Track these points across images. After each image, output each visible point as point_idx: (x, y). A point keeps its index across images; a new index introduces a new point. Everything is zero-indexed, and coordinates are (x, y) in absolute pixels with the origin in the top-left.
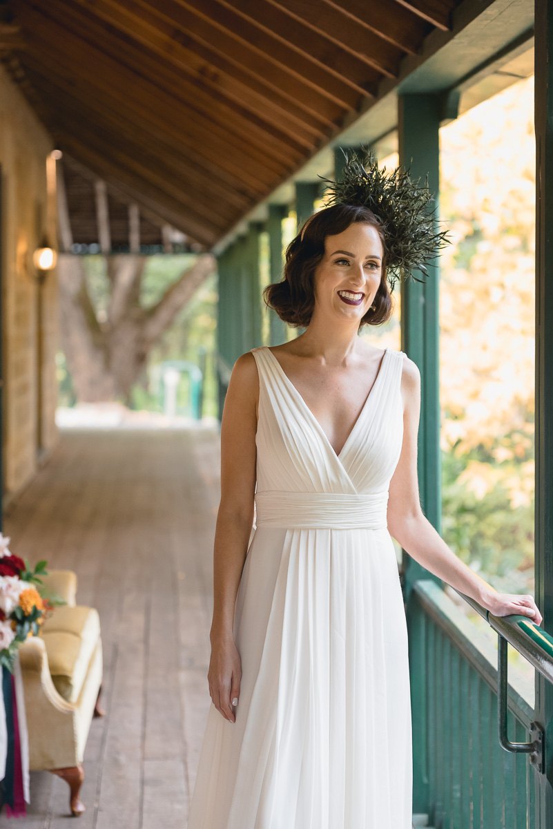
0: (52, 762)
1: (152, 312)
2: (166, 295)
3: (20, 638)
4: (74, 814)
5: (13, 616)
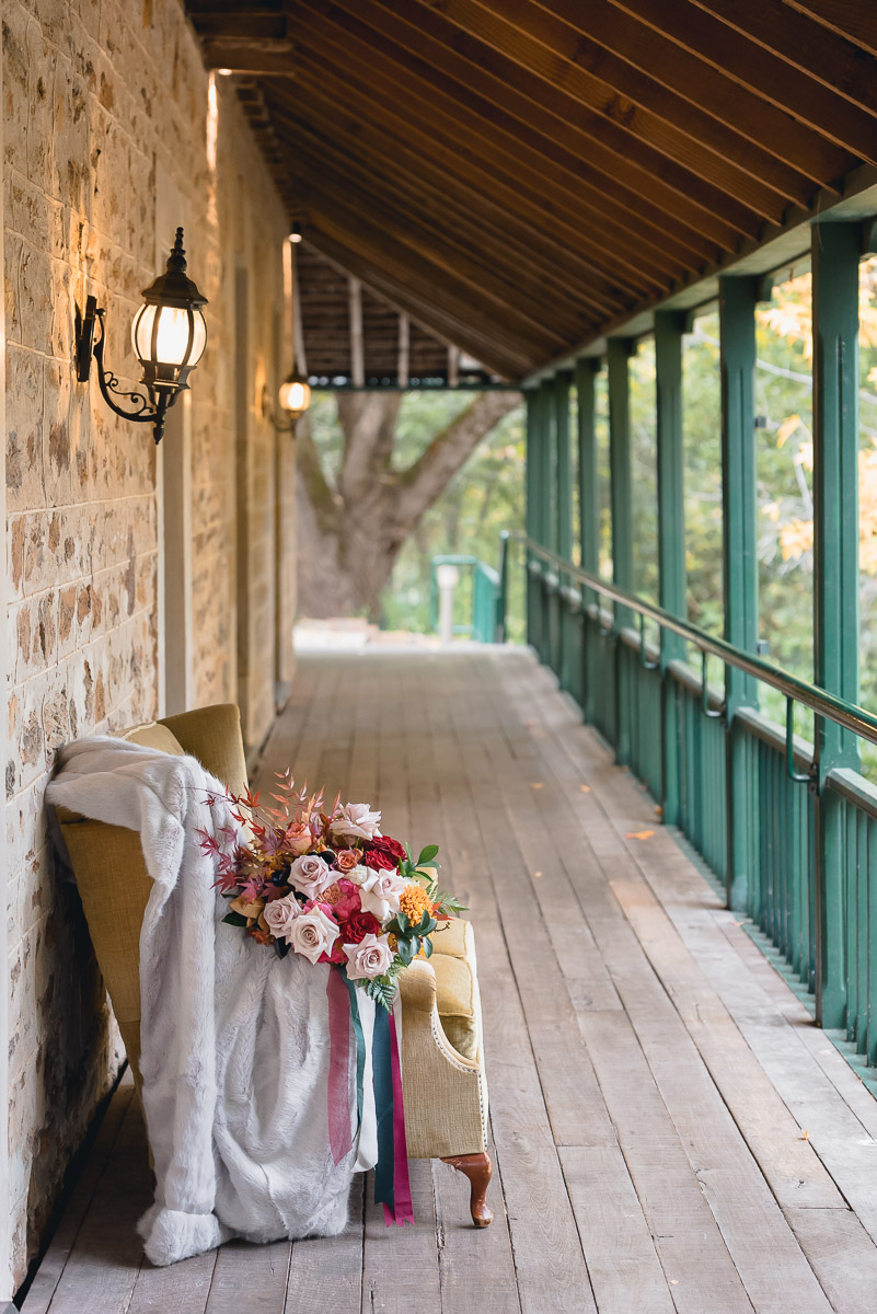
0: (445, 1146)
1: (410, 477)
2: (432, 451)
3: (402, 960)
4: (478, 1225)
5: (393, 927)
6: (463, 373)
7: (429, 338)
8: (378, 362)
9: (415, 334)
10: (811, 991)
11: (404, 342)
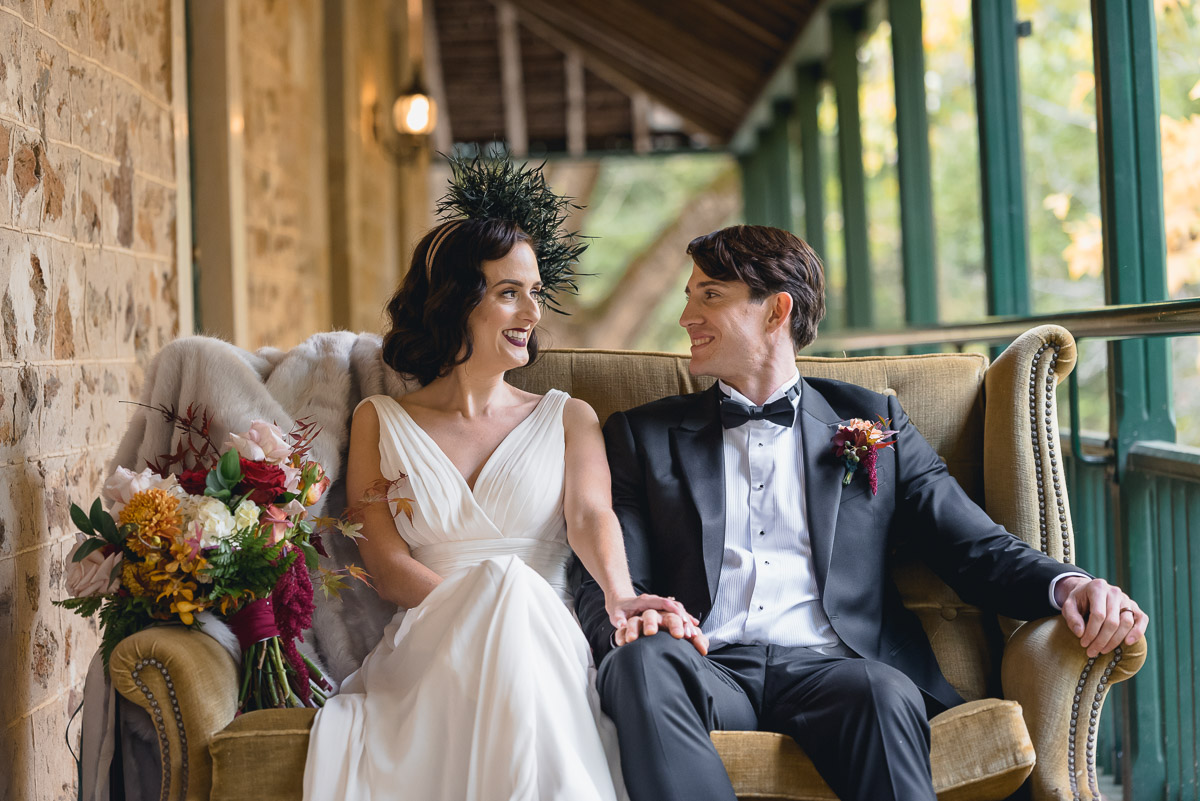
6: (656, 134)
7: (610, 88)
8: (545, 124)
9: (591, 81)
10: (1118, 782)
11: (575, 92)
